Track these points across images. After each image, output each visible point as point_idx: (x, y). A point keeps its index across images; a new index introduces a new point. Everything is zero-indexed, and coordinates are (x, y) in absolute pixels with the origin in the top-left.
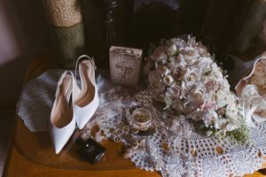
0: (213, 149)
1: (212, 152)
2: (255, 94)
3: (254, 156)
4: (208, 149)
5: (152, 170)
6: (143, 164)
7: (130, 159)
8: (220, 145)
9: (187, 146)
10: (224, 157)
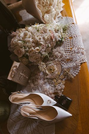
0: (70, 40)
1: (71, 41)
2: (49, 16)
3: (74, 26)
4: (70, 42)
5: (80, 67)
6: (77, 71)
7: (74, 77)
8: (68, 37)
9: (68, 50)
10: (74, 37)
